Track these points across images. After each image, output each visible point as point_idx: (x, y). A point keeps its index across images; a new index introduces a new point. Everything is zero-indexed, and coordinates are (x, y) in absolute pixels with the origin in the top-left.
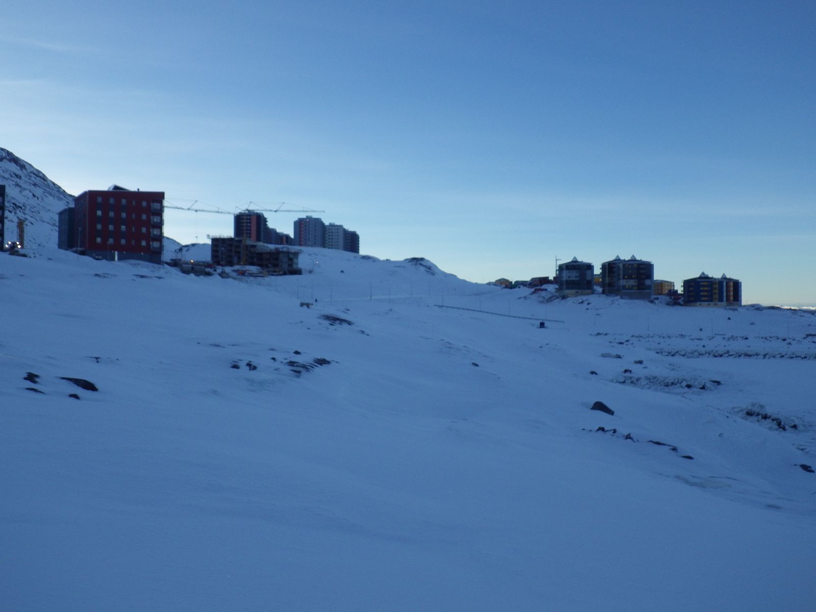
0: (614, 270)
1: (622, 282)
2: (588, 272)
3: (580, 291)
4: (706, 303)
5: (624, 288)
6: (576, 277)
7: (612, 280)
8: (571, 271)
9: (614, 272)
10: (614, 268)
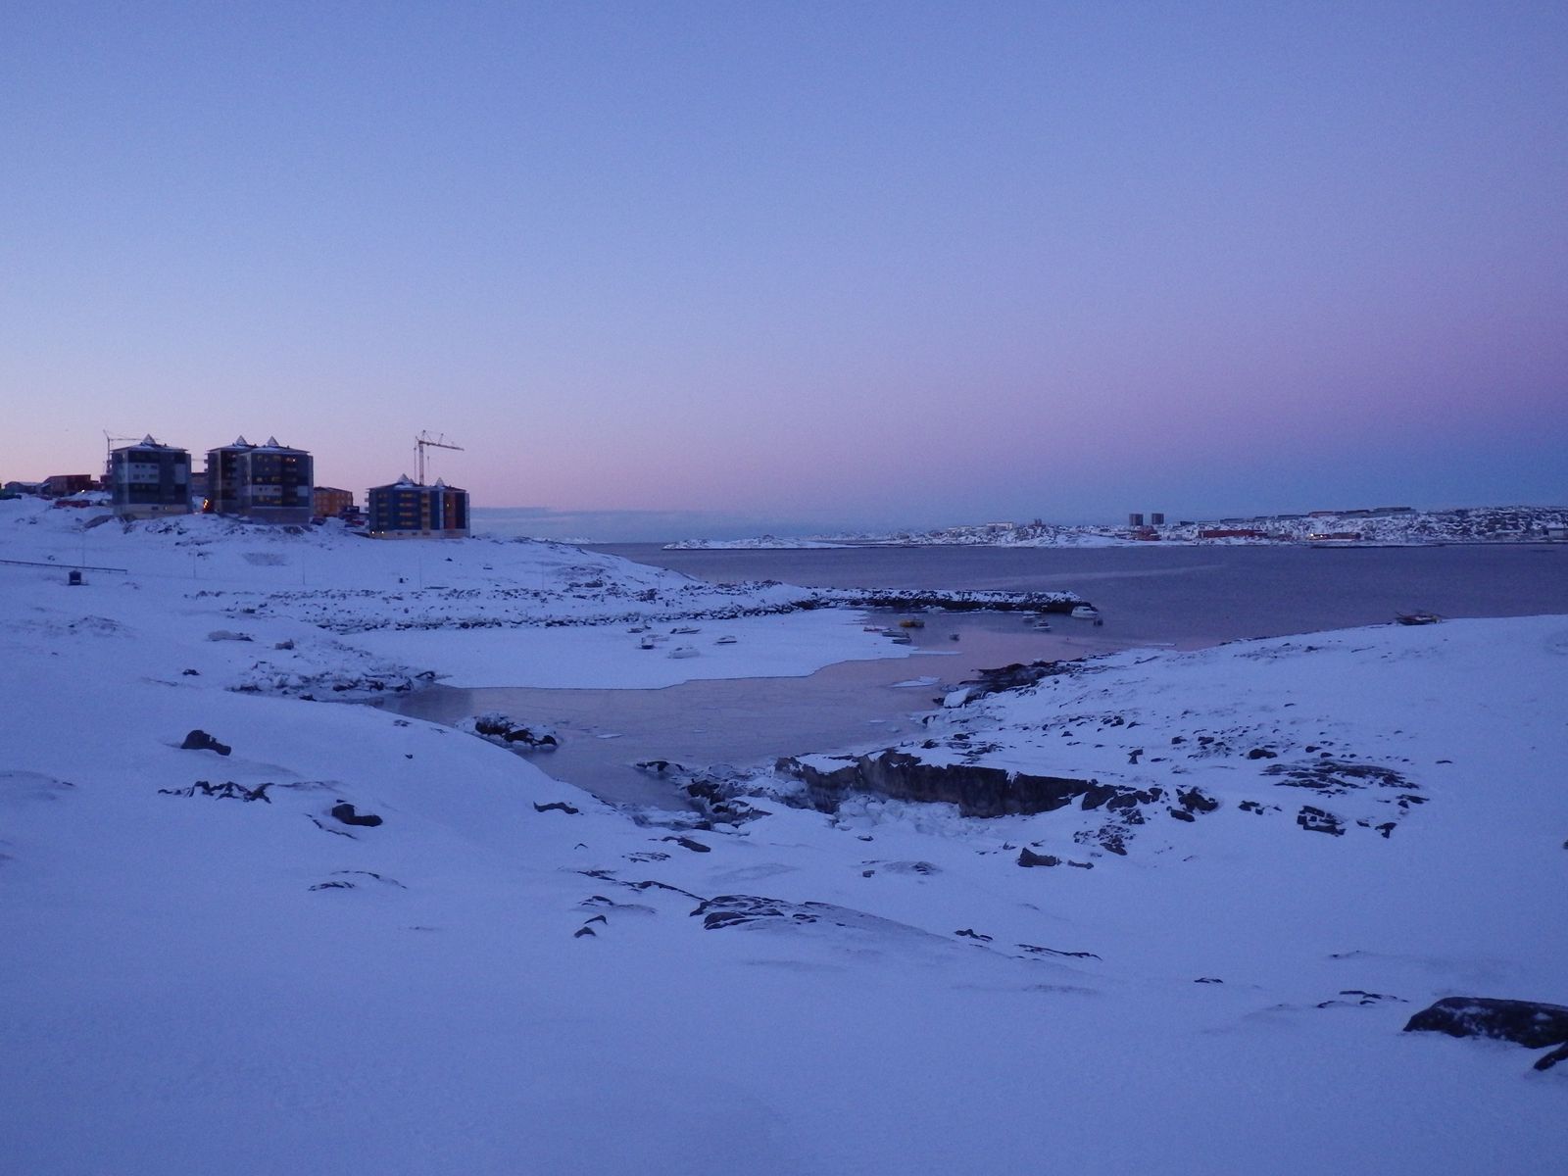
0: (234, 465)
1: (250, 490)
2: (179, 468)
3: (161, 507)
4: (409, 532)
5: (255, 500)
6: (151, 476)
7: (229, 484)
8: (140, 464)
9: (235, 470)
10: (234, 460)
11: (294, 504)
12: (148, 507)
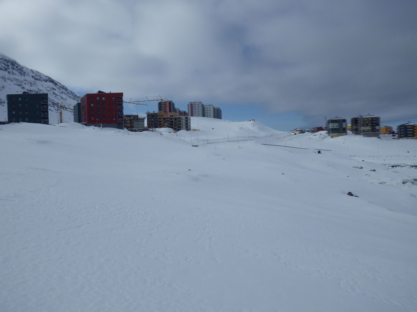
0: (358, 122)
1: (363, 128)
4: (411, 138)
7: (357, 127)
8: (334, 123)
10: (358, 120)
11: (375, 131)
12: (336, 134)
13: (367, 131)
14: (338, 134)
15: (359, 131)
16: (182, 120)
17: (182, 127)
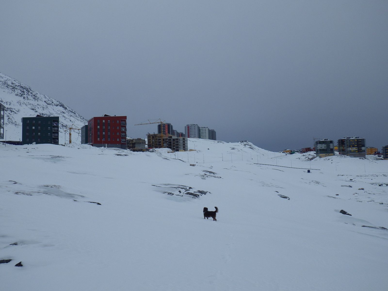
5: (350, 151)
7: (344, 148)
8: (322, 144)
10: (345, 142)
11: (362, 152)
12: (324, 154)
13: (353, 152)
14: (326, 155)
15: (345, 151)
16: (180, 141)
17: (180, 147)
